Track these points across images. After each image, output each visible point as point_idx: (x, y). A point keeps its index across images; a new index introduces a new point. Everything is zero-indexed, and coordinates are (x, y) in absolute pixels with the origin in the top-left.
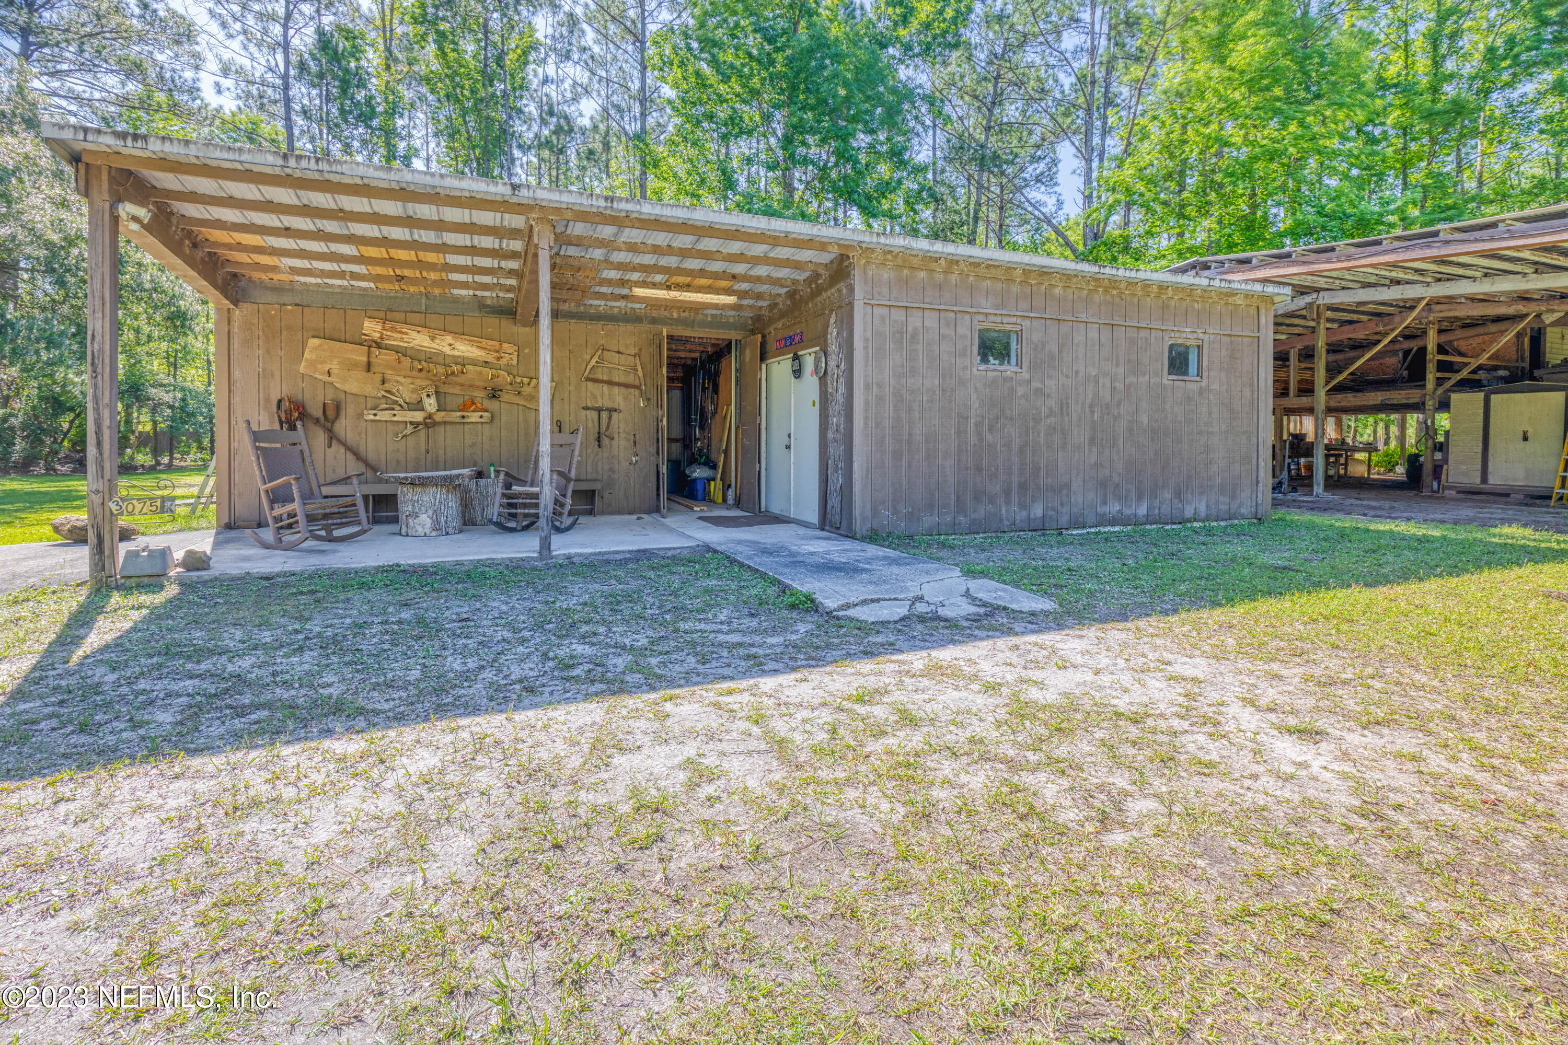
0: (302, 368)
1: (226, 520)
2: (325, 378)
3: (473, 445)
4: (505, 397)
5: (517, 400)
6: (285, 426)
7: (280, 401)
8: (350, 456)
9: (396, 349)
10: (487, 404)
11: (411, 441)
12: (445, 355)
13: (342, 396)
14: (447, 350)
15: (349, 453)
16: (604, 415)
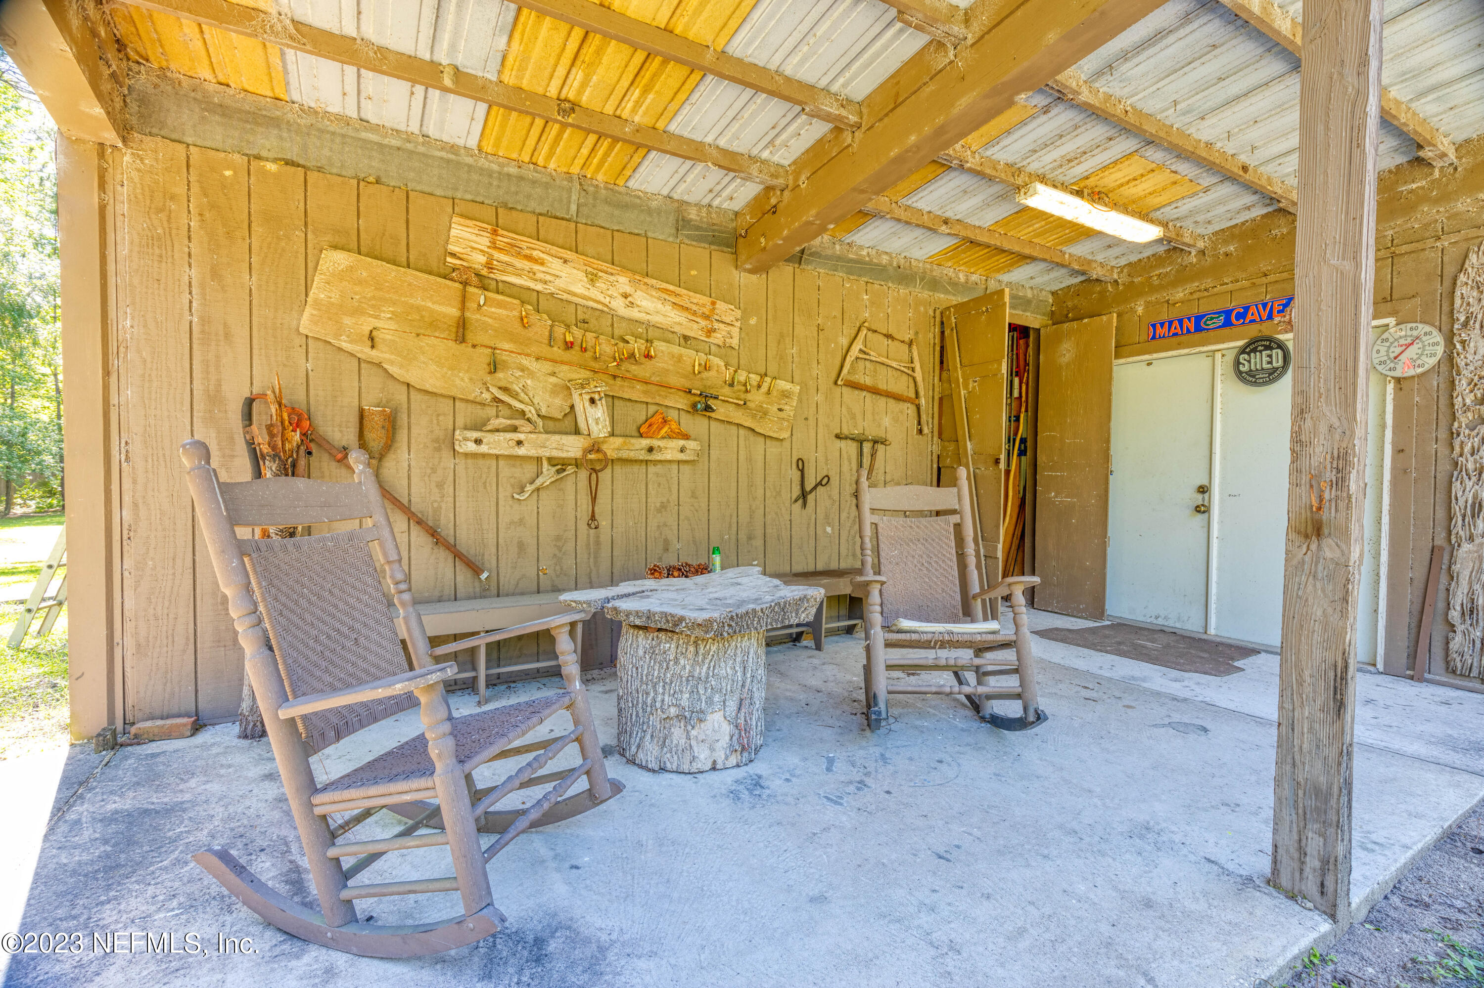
0: (306, 324)
1: (98, 720)
2: (364, 350)
3: (663, 507)
4: (721, 411)
5: (738, 416)
6: (269, 468)
7: (249, 402)
8: (419, 538)
9: (521, 295)
10: (689, 423)
11: (548, 501)
12: (613, 315)
13: (401, 396)
14: (619, 305)
15: (415, 530)
16: (867, 447)
